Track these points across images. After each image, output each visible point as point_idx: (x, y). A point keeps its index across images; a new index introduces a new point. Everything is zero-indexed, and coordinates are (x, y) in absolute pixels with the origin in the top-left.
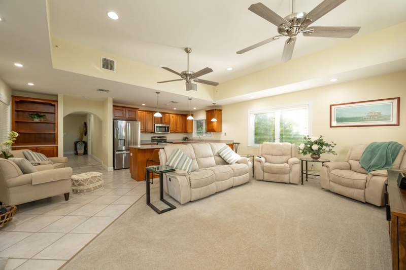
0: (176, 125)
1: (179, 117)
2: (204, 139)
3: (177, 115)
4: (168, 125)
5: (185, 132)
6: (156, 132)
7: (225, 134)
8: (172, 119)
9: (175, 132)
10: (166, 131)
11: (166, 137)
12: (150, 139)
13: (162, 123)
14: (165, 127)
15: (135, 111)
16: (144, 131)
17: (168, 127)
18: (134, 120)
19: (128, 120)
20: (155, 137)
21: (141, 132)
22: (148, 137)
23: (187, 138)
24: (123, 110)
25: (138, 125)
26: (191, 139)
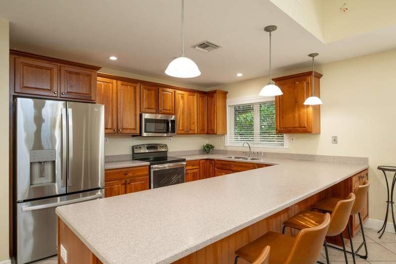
0: (190, 115)
1: (195, 97)
2: (263, 150)
3: (192, 92)
4: (173, 118)
5: (207, 133)
6: (145, 134)
7: (335, 140)
8: (181, 102)
9: (188, 133)
10: (167, 131)
11: (165, 146)
12: (129, 152)
13: (158, 112)
14: (167, 122)
15: (90, 76)
16: (114, 132)
17: (173, 122)
18: (87, 99)
19: (67, 99)
20: (139, 147)
21: (107, 135)
22: (124, 147)
23: (212, 147)
24: (50, 69)
25: (99, 113)
26: (222, 148)
